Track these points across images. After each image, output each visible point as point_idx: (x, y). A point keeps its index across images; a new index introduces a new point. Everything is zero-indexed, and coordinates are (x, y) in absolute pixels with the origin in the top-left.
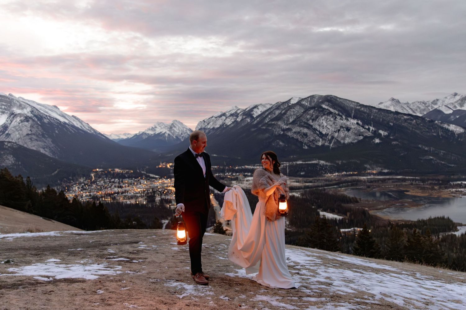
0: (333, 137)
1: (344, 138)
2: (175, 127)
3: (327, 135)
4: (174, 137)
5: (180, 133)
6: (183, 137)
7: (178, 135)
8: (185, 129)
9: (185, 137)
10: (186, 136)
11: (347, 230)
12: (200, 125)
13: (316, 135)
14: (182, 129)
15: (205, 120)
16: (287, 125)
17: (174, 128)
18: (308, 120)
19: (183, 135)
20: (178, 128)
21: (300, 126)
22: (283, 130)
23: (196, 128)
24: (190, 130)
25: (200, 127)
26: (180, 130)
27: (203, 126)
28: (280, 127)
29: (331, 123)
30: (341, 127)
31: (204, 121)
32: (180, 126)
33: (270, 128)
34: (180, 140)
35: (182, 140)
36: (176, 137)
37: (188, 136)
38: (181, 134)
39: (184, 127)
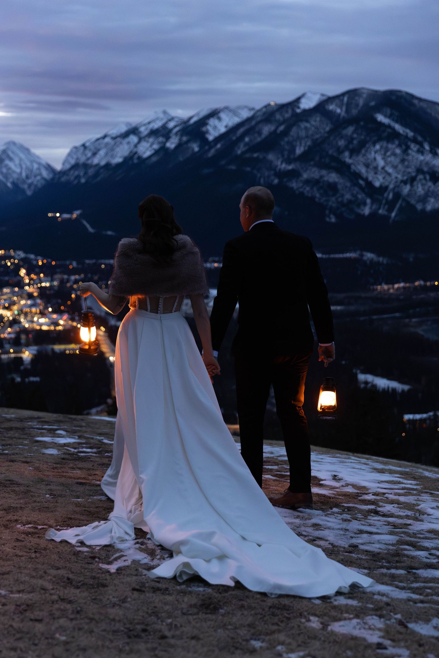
0: (397, 196)
1: (424, 199)
2: (11, 159)
3: (383, 189)
4: (9, 185)
5: (24, 175)
6: (30, 185)
7: (18, 179)
8: (36, 166)
9: (36, 186)
10: (37, 181)
11: (418, 417)
12: (75, 157)
13: (356, 189)
14: (28, 164)
15: (88, 144)
16: (289, 161)
17: (7, 162)
18: (340, 151)
19: (30, 181)
20: (17, 161)
21: (321, 166)
22: (280, 174)
23: (63, 164)
24: (49, 168)
25: (73, 162)
26: (24, 166)
27: (83, 159)
28: (271, 167)
29: (395, 161)
30: (419, 171)
31: (84, 145)
32: (22, 156)
33: (248, 169)
34: (23, 191)
35: (29, 193)
36: (13, 183)
37: (43, 182)
38: (27, 177)
39: (34, 159)
